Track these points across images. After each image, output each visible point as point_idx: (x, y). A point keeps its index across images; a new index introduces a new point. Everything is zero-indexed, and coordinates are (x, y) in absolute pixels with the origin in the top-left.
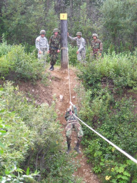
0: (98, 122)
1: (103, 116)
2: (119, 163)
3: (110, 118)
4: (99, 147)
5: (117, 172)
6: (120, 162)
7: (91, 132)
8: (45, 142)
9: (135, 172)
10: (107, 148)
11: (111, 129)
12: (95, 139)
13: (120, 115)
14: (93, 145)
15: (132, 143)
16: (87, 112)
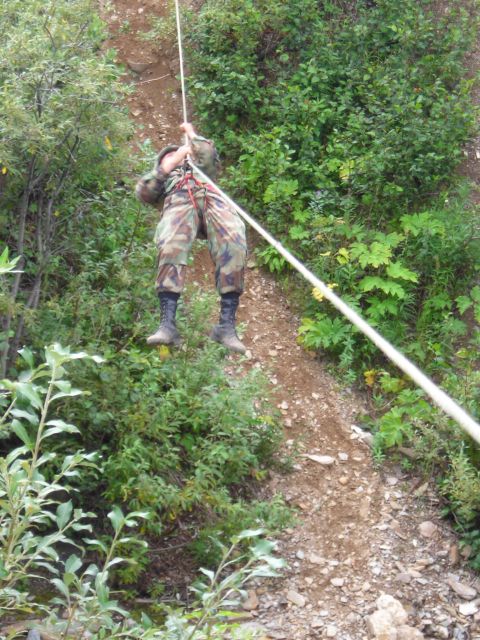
0: (279, 54)
1: (303, 30)
2: (371, 227)
3: (333, 39)
4: (284, 162)
5: (364, 266)
6: (376, 222)
7: (250, 99)
8: (58, 143)
9: (438, 265)
10: (319, 164)
11: (337, 85)
12: (269, 129)
13: (376, 26)
14: (261, 153)
15: (427, 143)
16: (232, 15)
